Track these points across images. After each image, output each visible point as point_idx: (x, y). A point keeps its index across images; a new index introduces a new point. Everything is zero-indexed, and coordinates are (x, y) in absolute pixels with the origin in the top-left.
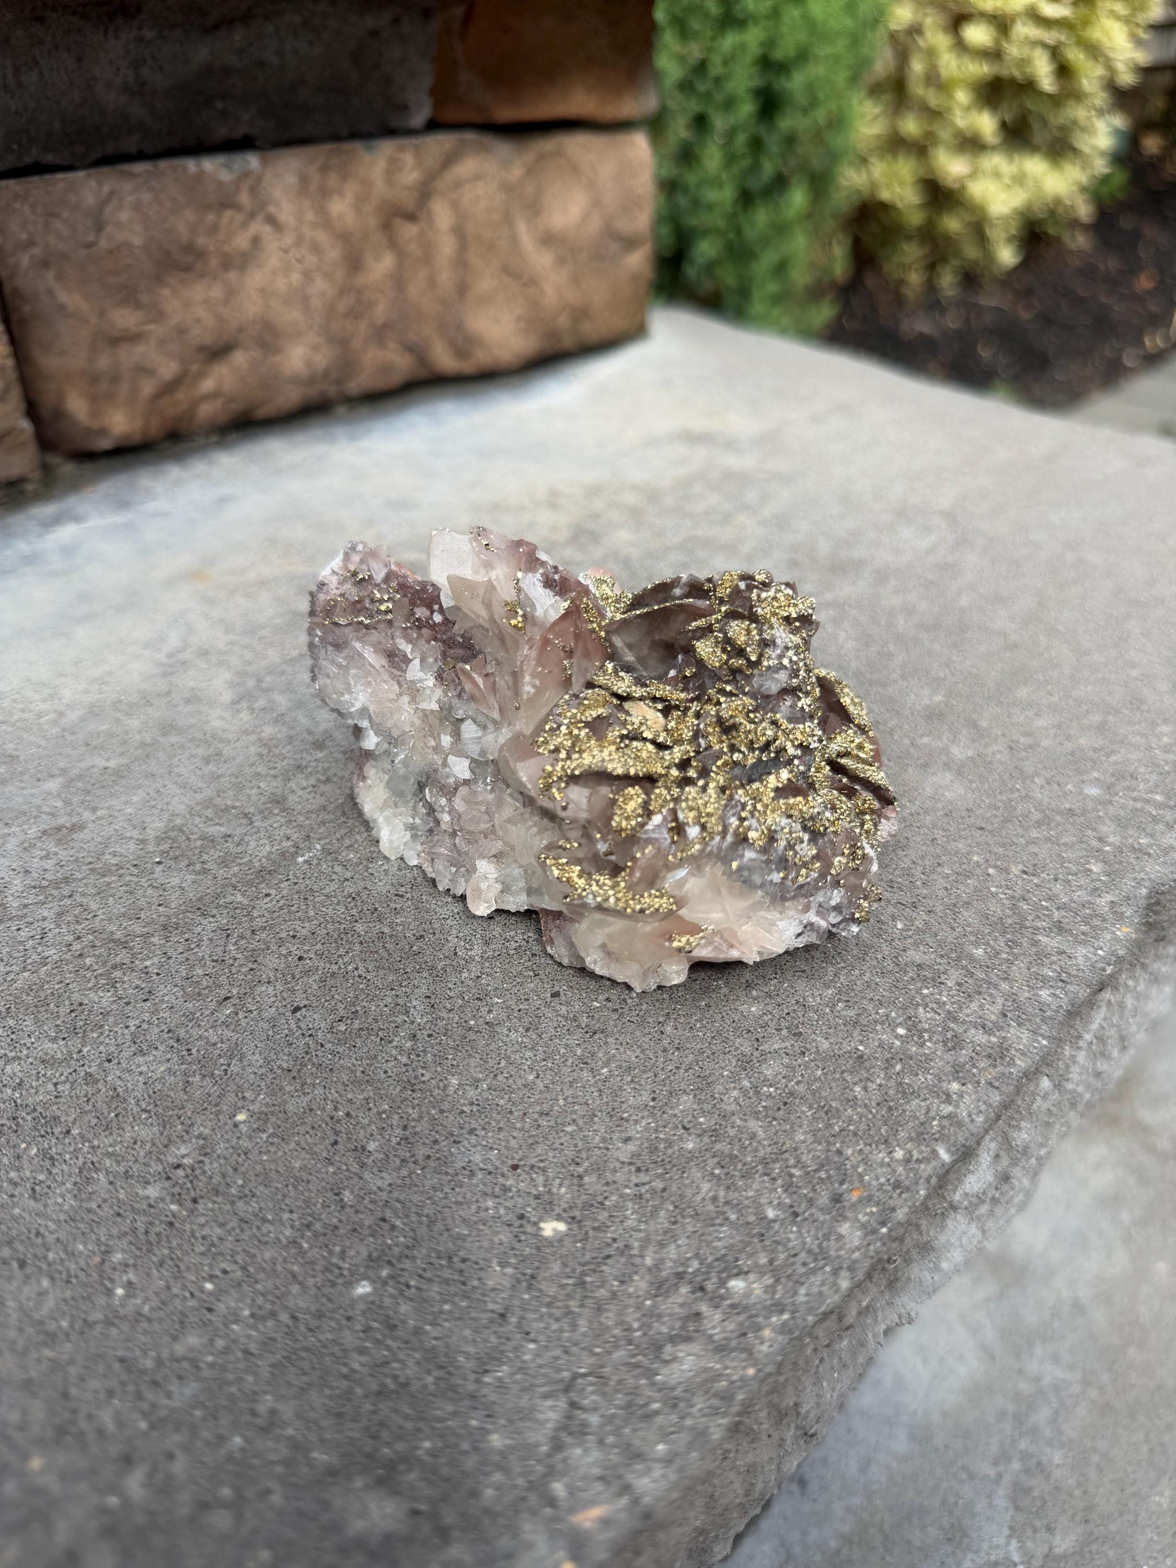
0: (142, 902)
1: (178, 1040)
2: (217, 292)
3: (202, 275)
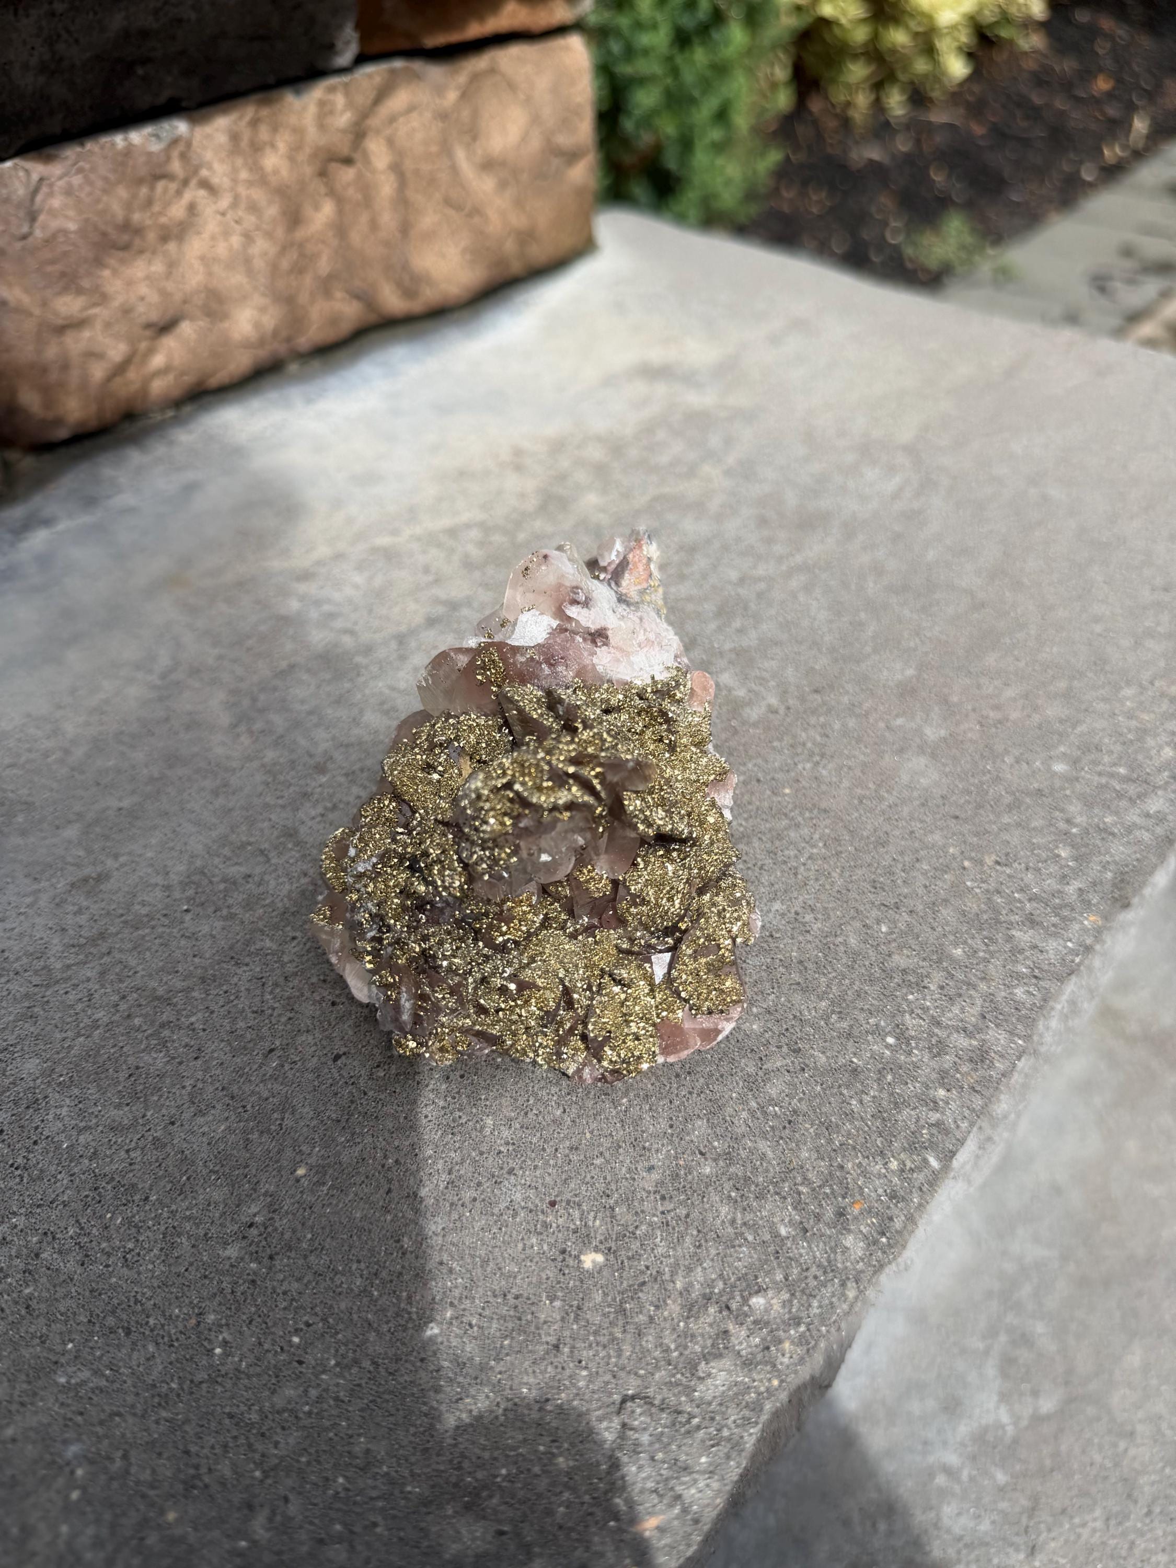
0: (178, 954)
1: (233, 1098)
3: (141, 252)
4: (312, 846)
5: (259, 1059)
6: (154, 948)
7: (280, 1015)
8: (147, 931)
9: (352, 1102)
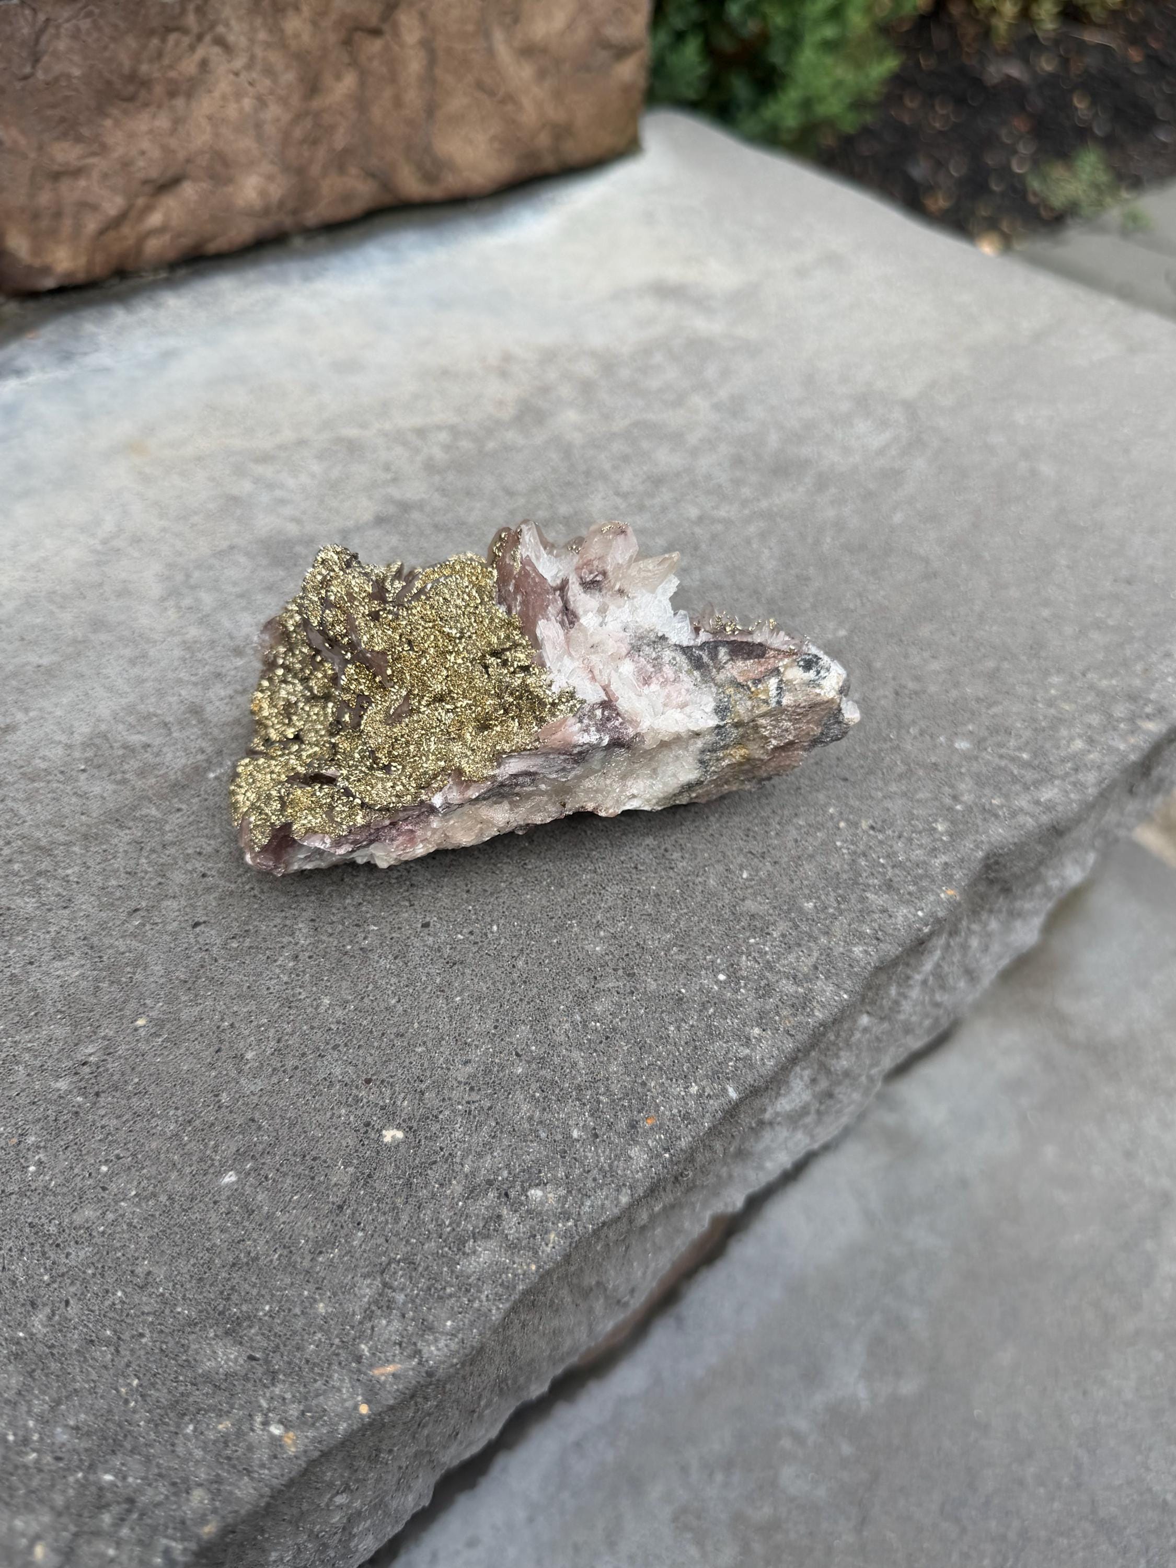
0: (66, 810)
1: (92, 948)
2: (163, 122)
3: (146, 105)
4: (215, 726)
5: (123, 916)
6: (47, 801)
7: (151, 879)
8: (42, 784)
9: (202, 966)
